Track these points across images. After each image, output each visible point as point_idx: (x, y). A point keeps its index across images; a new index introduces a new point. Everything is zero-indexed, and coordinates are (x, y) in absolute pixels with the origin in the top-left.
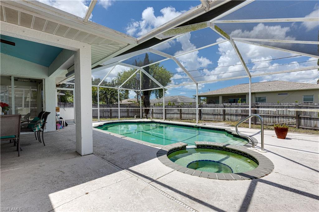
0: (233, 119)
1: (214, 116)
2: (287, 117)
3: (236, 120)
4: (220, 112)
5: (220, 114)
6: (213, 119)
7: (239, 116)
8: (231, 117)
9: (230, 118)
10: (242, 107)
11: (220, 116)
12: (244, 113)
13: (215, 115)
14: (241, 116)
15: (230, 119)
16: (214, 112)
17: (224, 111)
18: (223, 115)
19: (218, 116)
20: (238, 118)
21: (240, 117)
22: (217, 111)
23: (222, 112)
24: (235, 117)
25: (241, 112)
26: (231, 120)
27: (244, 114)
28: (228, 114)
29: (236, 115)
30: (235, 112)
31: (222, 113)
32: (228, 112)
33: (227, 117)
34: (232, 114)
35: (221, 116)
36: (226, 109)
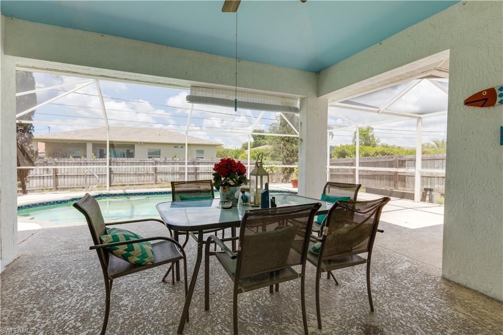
0: (168, 178)
1: (137, 177)
4: (148, 171)
6: (136, 182)
7: (176, 175)
9: (163, 178)
13: (140, 175)
14: (179, 175)
15: (163, 180)
16: (137, 171)
17: (156, 169)
18: (154, 175)
19: (146, 177)
20: (175, 178)
22: (143, 170)
23: (151, 170)
24: (171, 176)
25: (179, 170)
26: (165, 181)
27: (183, 172)
28: (161, 173)
29: (173, 174)
30: (171, 170)
31: (151, 172)
32: (161, 170)
33: (159, 177)
34: (167, 173)
35: (149, 176)
36: (158, 166)
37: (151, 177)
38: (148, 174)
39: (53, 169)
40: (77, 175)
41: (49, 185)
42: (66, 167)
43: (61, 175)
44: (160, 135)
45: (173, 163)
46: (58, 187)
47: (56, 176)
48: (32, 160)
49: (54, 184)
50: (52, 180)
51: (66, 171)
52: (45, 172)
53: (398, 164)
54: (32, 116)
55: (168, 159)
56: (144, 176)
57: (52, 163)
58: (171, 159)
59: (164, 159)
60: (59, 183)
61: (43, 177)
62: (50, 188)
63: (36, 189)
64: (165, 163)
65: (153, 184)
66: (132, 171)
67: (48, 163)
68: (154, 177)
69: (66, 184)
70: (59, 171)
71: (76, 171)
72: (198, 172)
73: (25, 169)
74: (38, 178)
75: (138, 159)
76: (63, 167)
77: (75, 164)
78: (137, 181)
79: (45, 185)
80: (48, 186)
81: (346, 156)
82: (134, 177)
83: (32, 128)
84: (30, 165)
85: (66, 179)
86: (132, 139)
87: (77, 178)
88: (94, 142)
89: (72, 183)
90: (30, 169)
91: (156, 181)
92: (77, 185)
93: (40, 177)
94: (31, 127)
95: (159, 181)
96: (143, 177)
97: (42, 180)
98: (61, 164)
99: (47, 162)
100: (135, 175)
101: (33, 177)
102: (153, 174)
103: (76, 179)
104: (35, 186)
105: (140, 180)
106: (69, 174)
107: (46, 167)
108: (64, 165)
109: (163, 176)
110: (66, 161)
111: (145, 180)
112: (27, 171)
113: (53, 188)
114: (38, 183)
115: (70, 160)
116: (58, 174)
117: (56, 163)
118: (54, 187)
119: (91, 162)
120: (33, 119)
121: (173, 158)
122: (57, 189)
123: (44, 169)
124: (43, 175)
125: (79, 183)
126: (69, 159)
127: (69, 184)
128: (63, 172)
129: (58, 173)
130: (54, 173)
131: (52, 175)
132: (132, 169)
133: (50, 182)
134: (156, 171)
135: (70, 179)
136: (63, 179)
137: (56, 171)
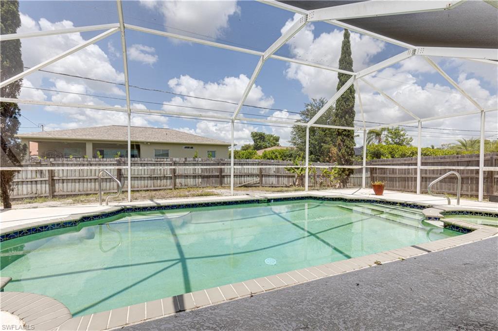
0: (189, 183)
1: (152, 181)
2: (252, 175)
3: (195, 184)
4: (165, 174)
5: (166, 176)
7: (198, 178)
8: (186, 180)
9: (183, 182)
10: (202, 164)
11: (165, 181)
12: (205, 172)
13: (156, 178)
14: (202, 178)
15: (183, 184)
16: (152, 174)
17: (174, 171)
18: (173, 178)
20: (197, 181)
21: (200, 180)
22: (159, 172)
23: (168, 173)
24: (192, 180)
25: (202, 172)
26: (185, 185)
27: (206, 174)
28: (181, 176)
29: (195, 177)
30: (192, 172)
31: (169, 175)
32: (181, 173)
33: (178, 181)
34: (187, 176)
35: (167, 179)
36: (177, 168)
37: (169, 181)
38: (165, 178)
39: (49, 170)
40: (79, 179)
41: (44, 192)
42: (65, 168)
43: (59, 180)
44: (167, 134)
45: (194, 164)
46: (55, 194)
47: (53, 180)
48: (18, 157)
49: (50, 190)
50: (47, 186)
51: (65, 174)
52: (38, 175)
53: (494, 163)
54: (17, 93)
55: (188, 159)
56: (161, 180)
57: (47, 164)
58: (192, 159)
59: (184, 160)
60: (57, 189)
61: (36, 181)
62: (46, 195)
63: (26, 196)
64: (185, 164)
65: (171, 189)
66: (146, 173)
67: (42, 163)
68: (173, 181)
69: (65, 190)
70: (56, 174)
71: (77, 174)
72: (223, 174)
73: (8, 171)
74: (29, 183)
75: (153, 160)
76: (61, 168)
77: (76, 165)
78: (153, 186)
79: (39, 192)
80: (42, 193)
81: (382, 157)
82: (149, 181)
83: (17, 111)
84: (15, 166)
85: (65, 184)
86: (138, 138)
87: (79, 182)
88: (94, 142)
89: (73, 189)
90: (15, 171)
91: (175, 185)
92: (79, 191)
93: (32, 182)
94: (15, 109)
95: (178, 185)
96: (159, 181)
97: (34, 186)
98: (58, 165)
99: (40, 163)
100: (149, 179)
101: (23, 182)
102: (171, 178)
103: (77, 184)
104: (25, 192)
105: (156, 185)
106: (69, 178)
107: (39, 168)
108: (63, 166)
109: (183, 180)
110: (65, 162)
111: (162, 184)
112: (11, 173)
113: (48, 195)
114: (29, 189)
115: (70, 161)
116: (55, 178)
117: (53, 164)
118: (49, 193)
119: (96, 163)
120: (17, 97)
121: (194, 158)
122: (54, 197)
123: (36, 171)
124: (36, 180)
125: (81, 189)
126: (69, 159)
127: (69, 190)
128: (61, 175)
129: (54, 176)
130: (49, 177)
131: (47, 179)
132: (146, 171)
133: (45, 188)
134: (174, 173)
135: (70, 184)
136: (61, 184)
137: (51, 173)
